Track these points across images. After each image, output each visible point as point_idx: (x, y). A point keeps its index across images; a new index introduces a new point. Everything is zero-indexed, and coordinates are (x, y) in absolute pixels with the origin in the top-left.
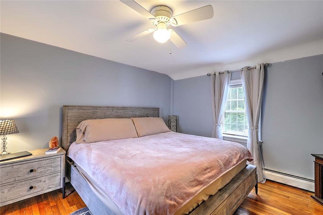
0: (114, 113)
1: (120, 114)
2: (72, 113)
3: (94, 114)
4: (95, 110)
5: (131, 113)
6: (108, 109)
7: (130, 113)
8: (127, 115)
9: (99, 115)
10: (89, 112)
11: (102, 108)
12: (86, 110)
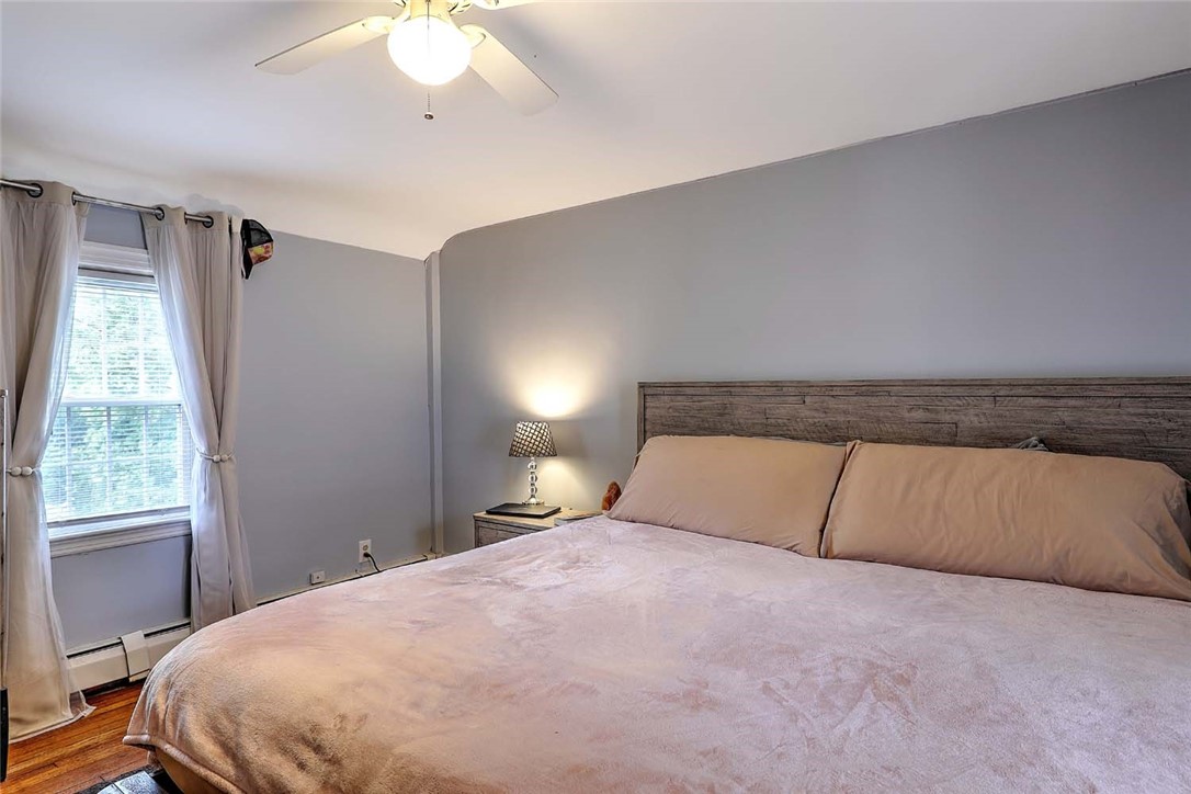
0: (808, 413)
1: (841, 418)
2: (657, 408)
3: (721, 415)
4: (727, 400)
5: (919, 415)
6: (780, 393)
7: (907, 415)
8: (887, 427)
9: (741, 421)
10: (706, 408)
11: (753, 390)
12: (695, 398)
